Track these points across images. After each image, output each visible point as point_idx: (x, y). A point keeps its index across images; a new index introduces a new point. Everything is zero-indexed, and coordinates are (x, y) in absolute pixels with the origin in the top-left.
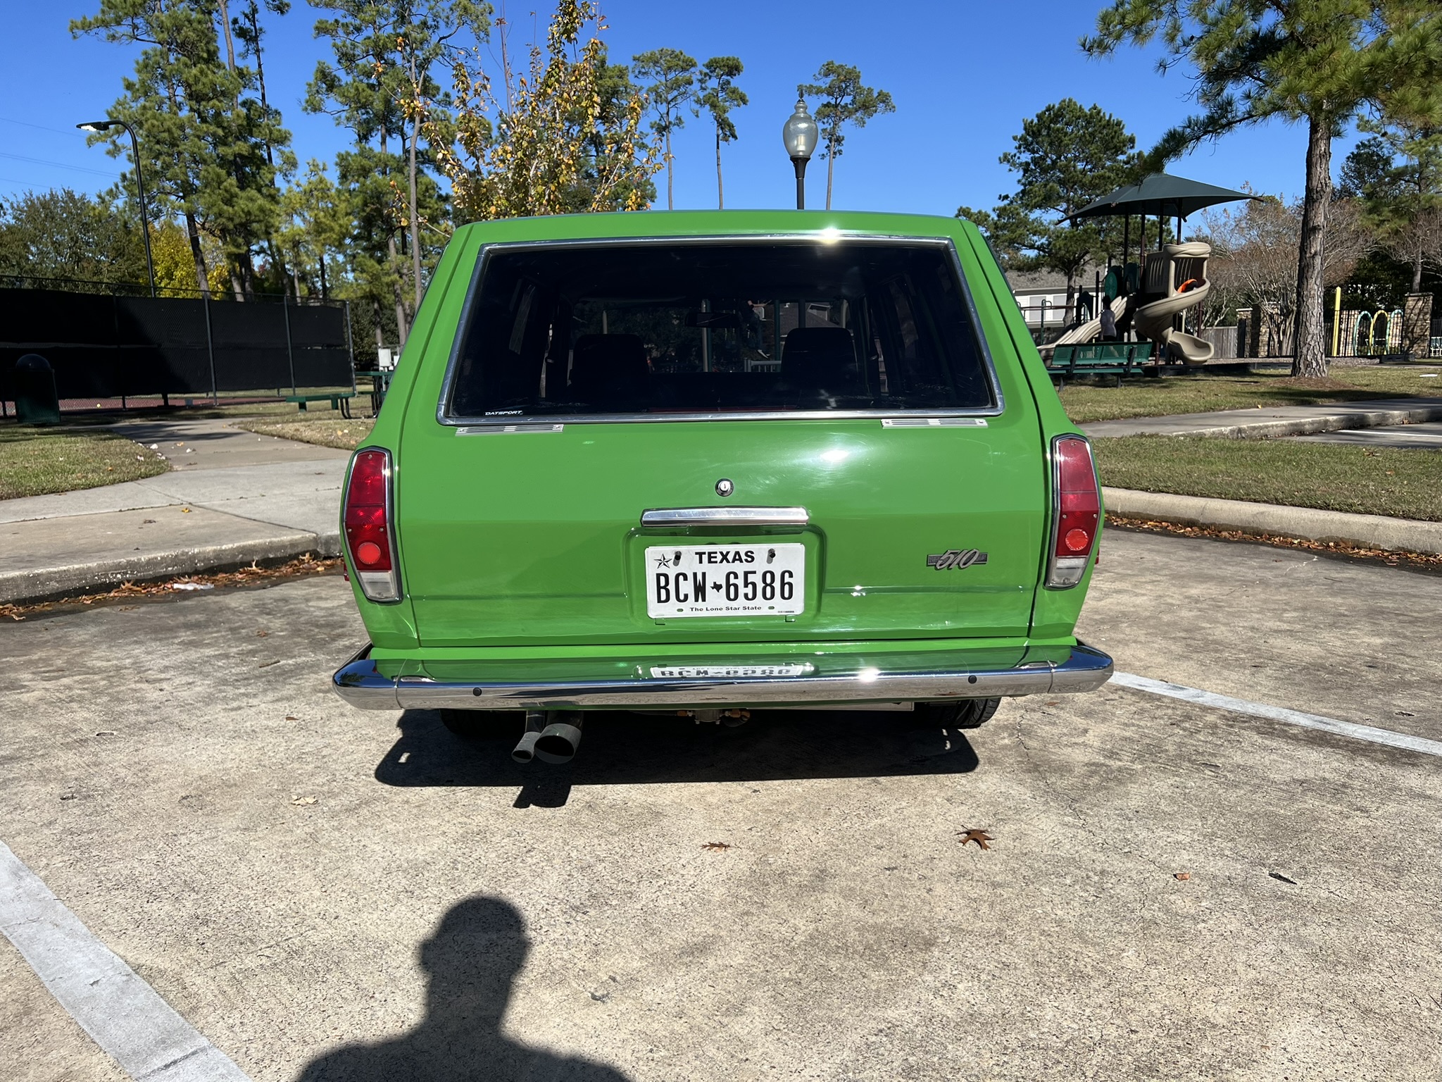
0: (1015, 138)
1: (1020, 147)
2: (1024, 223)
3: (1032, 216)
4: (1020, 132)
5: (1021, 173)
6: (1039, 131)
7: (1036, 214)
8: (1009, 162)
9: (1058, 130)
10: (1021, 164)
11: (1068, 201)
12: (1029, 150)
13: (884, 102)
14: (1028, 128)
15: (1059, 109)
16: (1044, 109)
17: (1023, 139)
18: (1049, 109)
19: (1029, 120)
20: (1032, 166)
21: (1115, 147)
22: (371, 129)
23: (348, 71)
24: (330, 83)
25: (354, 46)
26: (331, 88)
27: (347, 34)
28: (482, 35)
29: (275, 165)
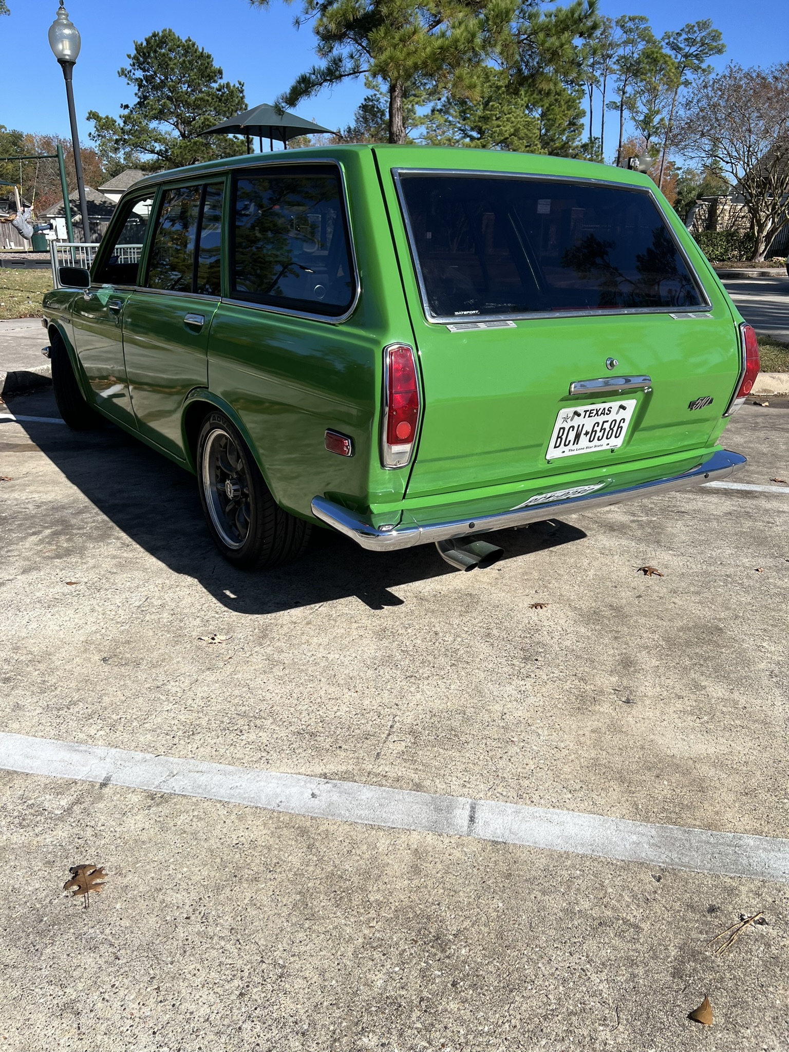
0: (129, 56)
1: (134, 65)
2: (145, 130)
3: (151, 126)
4: (133, 53)
5: (137, 87)
6: (149, 53)
7: (153, 124)
8: (126, 76)
9: (164, 55)
10: (136, 80)
11: (177, 117)
12: (141, 68)
14: (139, 49)
15: (163, 37)
16: (151, 35)
17: (135, 58)
18: (154, 35)
19: (139, 43)
20: (144, 82)
21: (209, 76)
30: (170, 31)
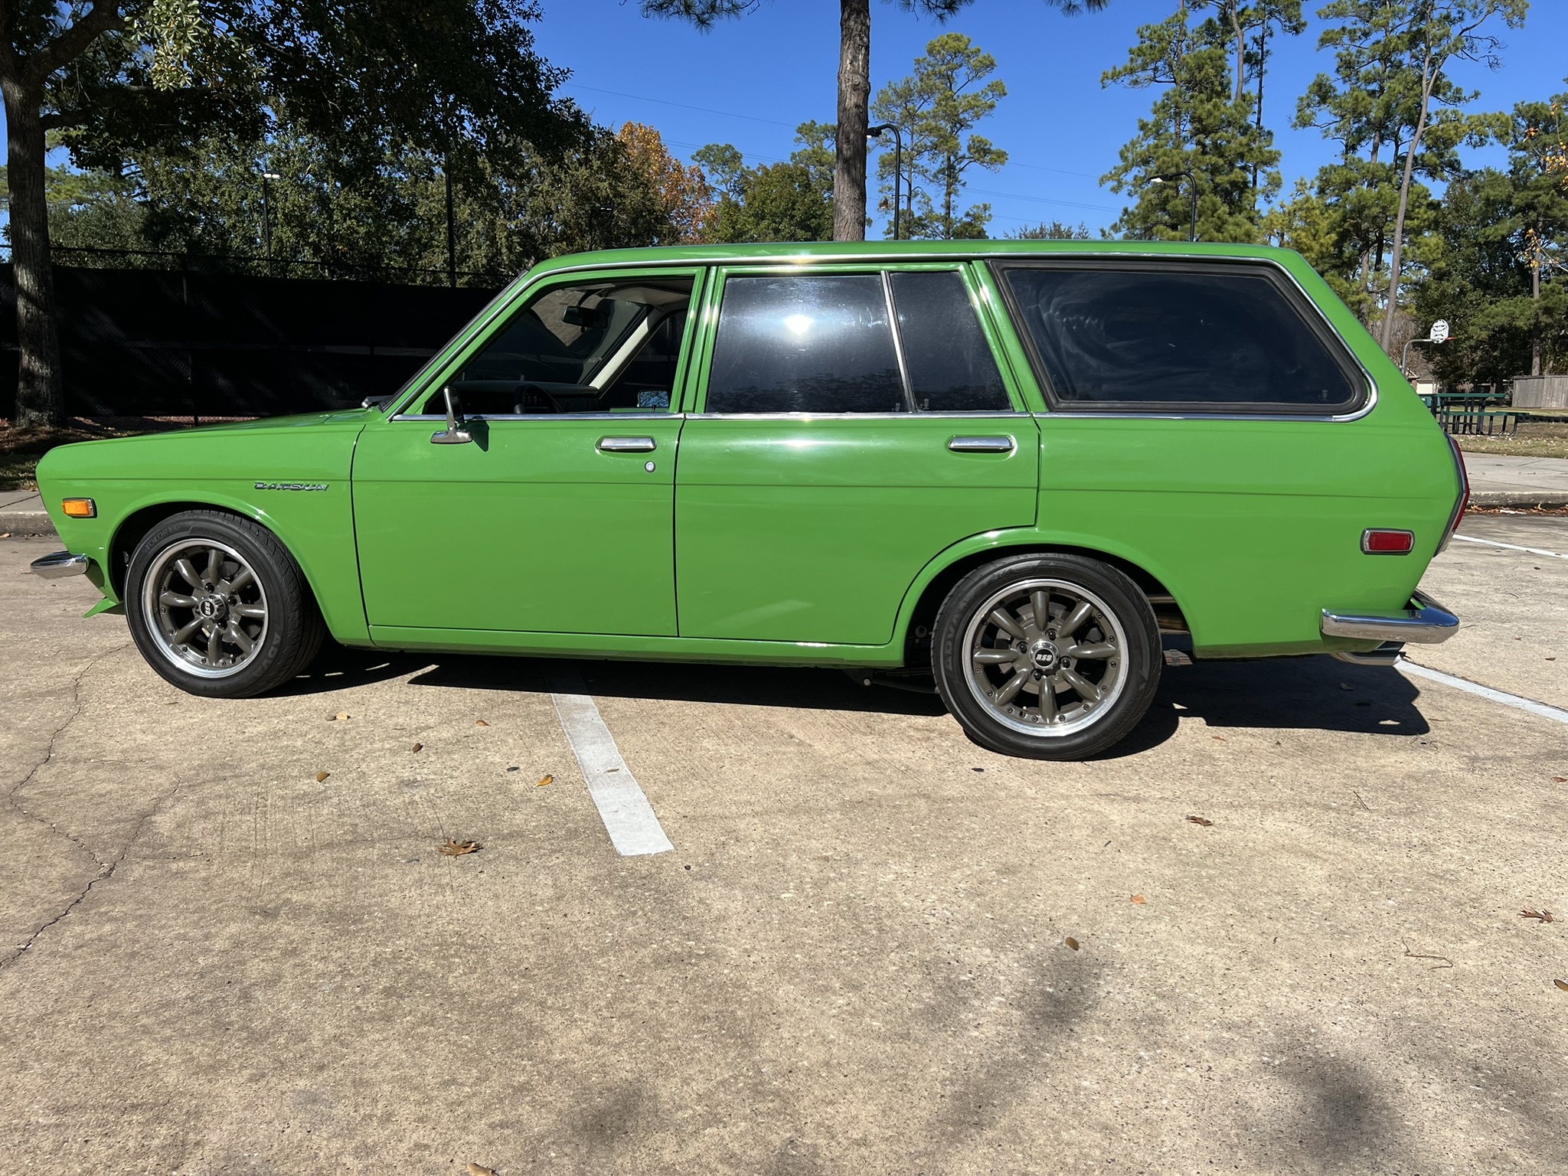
22: (1363, 139)
23: (1346, 79)
24: (1323, 93)
25: (1360, 53)
26: (1323, 100)
27: (1353, 41)
28: (1516, 19)
29: (1258, 187)
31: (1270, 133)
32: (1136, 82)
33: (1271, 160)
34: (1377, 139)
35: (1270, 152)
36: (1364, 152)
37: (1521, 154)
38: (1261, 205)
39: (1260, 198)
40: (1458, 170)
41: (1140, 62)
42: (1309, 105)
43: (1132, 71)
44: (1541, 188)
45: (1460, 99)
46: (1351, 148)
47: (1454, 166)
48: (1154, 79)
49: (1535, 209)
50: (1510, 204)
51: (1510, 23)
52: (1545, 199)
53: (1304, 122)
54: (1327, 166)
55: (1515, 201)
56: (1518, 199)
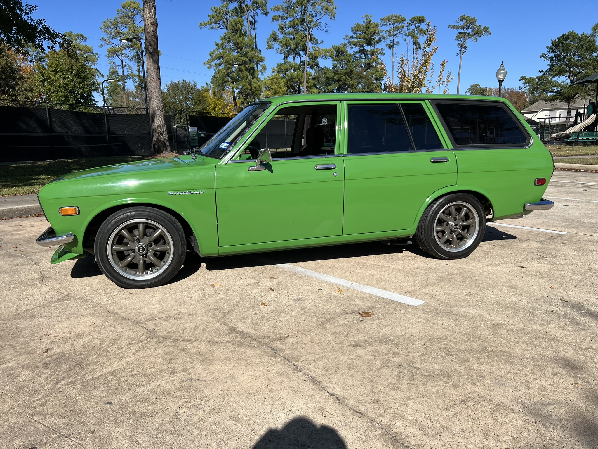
0: (547, 47)
1: (549, 51)
2: (550, 82)
3: (554, 79)
4: (550, 45)
5: (550, 61)
6: (558, 45)
7: (556, 78)
8: (544, 57)
9: (567, 44)
10: (549, 58)
11: (570, 73)
12: (553, 52)
13: (486, 31)
14: (554, 43)
15: (568, 35)
16: (561, 35)
17: (551, 47)
18: (563, 35)
19: (554, 40)
20: (554, 58)
21: (592, 50)
22: (289, 55)
23: (282, 33)
24: (275, 38)
25: (286, 24)
26: (275, 40)
27: (282, 20)
28: (332, 17)
29: (259, 69)
30: (573, 31)
31: (260, 50)
32: (212, 28)
33: (262, 60)
34: (294, 55)
35: (261, 57)
36: (290, 59)
37: (335, 62)
38: (260, 76)
39: (260, 73)
40: (319, 67)
41: (213, 20)
42: (270, 42)
43: (211, 23)
44: (342, 74)
45: (317, 43)
46: (286, 57)
47: (318, 65)
48: (219, 27)
49: (341, 81)
50: (333, 79)
51: (331, 19)
52: (344, 77)
53: (270, 47)
54: (279, 63)
55: (335, 78)
56: (336, 77)
